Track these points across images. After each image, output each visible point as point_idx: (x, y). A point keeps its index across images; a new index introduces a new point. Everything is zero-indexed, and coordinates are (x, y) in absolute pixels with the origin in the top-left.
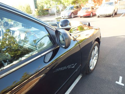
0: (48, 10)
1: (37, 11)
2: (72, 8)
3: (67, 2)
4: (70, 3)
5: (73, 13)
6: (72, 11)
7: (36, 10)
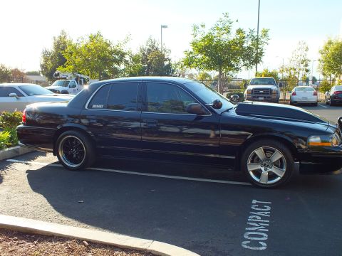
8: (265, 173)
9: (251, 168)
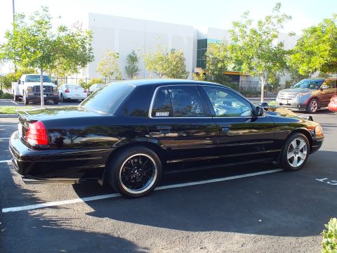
0: (236, 77)
1: (201, 75)
2: (317, 82)
3: (304, 64)
4: (317, 67)
5: (315, 98)
6: (315, 93)
7: (200, 71)
8: (296, 158)
9: (289, 156)
